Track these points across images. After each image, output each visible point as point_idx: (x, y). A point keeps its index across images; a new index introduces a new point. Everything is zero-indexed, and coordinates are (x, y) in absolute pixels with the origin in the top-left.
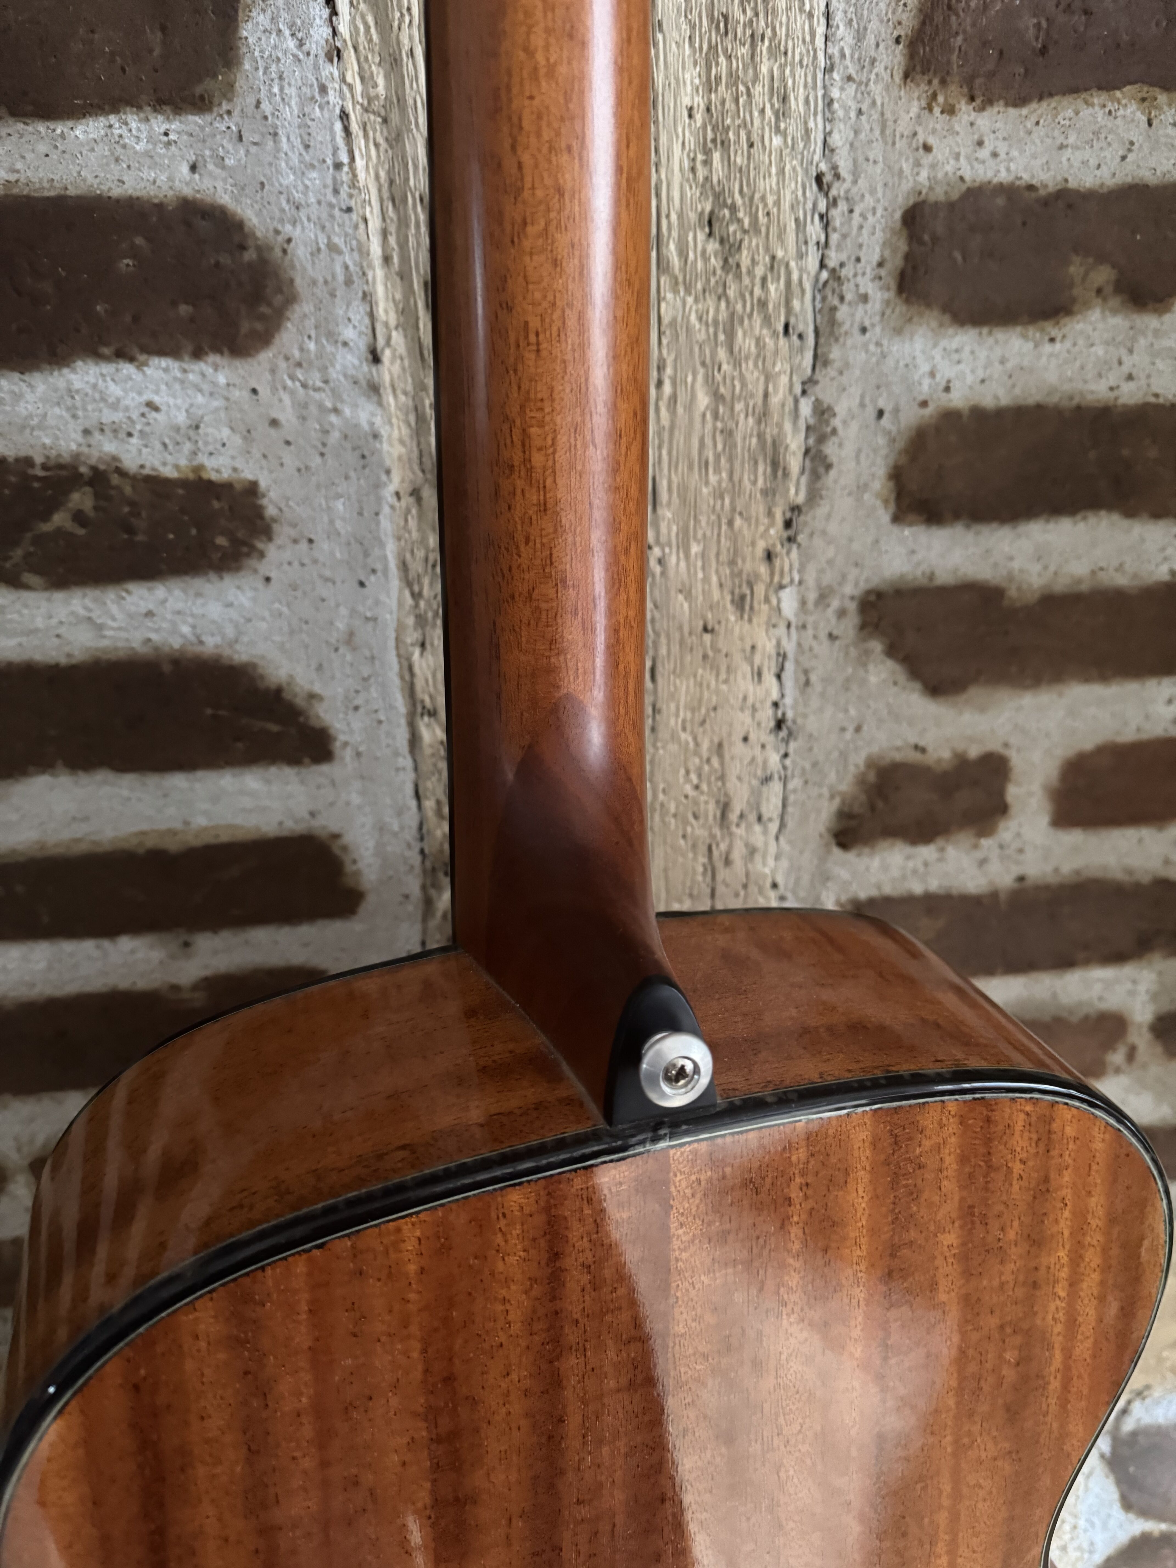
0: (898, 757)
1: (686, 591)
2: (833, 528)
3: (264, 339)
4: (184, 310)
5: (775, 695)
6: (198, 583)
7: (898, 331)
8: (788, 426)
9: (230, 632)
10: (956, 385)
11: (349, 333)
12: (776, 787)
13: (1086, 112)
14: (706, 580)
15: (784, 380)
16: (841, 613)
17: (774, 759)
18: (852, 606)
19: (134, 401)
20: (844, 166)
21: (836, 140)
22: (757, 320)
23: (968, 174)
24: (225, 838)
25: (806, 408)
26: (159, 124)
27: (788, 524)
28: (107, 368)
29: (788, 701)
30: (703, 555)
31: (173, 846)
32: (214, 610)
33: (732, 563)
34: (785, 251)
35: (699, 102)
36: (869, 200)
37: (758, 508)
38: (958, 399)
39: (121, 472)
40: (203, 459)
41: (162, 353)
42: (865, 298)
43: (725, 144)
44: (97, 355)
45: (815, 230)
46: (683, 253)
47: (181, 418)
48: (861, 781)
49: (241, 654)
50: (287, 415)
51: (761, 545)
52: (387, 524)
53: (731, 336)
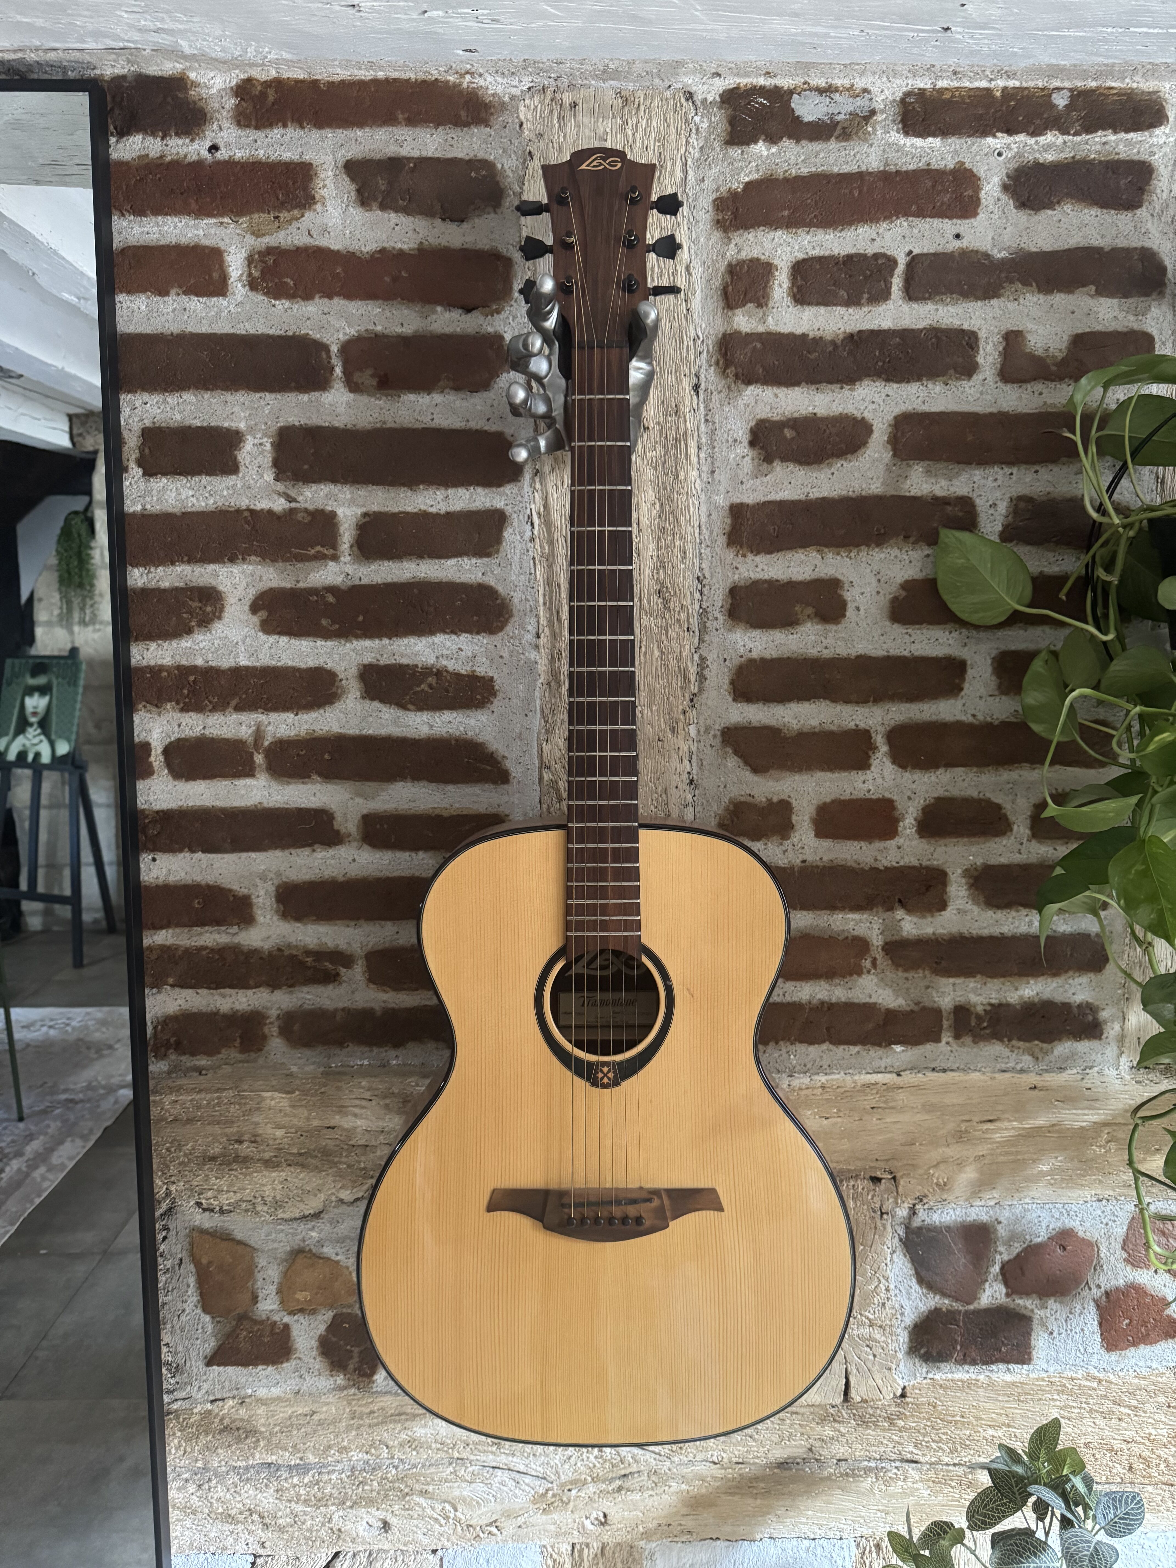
0: (742, 799)
1: (652, 725)
2: (709, 703)
3: (501, 629)
4: (475, 618)
5: (689, 769)
6: (468, 712)
7: (730, 630)
8: (689, 664)
9: (477, 731)
10: (754, 650)
11: (530, 628)
12: (690, 809)
13: (796, 555)
14: (659, 720)
15: (688, 647)
16: (715, 736)
17: (689, 797)
18: (719, 733)
19: (454, 647)
20: (707, 575)
21: (703, 566)
22: (677, 626)
23: (753, 577)
24: (465, 813)
25: (696, 657)
26: (474, 561)
27: (691, 700)
28: (447, 636)
29: (694, 772)
30: (658, 710)
31: (445, 814)
32: (472, 722)
33: (669, 714)
34: (687, 602)
35: (655, 554)
36: (717, 586)
37: (679, 693)
38: (755, 655)
39: (447, 671)
40: (475, 668)
41: (466, 632)
42: (716, 619)
43: (664, 567)
44: (445, 632)
45: (697, 595)
46: (649, 603)
47: (470, 654)
48: (727, 809)
49: (481, 739)
50: (506, 655)
51: (681, 707)
52: (537, 694)
53: (667, 631)
